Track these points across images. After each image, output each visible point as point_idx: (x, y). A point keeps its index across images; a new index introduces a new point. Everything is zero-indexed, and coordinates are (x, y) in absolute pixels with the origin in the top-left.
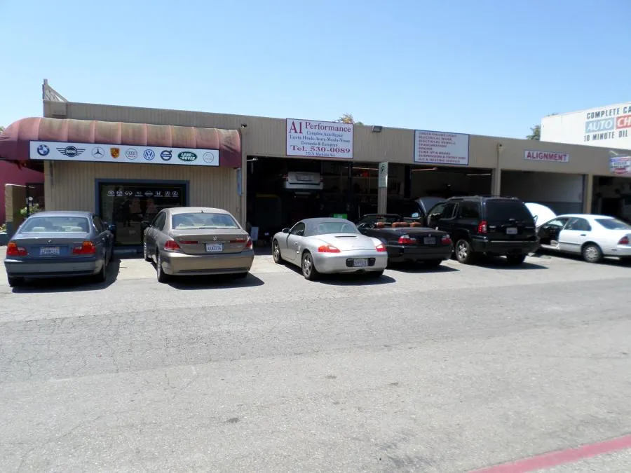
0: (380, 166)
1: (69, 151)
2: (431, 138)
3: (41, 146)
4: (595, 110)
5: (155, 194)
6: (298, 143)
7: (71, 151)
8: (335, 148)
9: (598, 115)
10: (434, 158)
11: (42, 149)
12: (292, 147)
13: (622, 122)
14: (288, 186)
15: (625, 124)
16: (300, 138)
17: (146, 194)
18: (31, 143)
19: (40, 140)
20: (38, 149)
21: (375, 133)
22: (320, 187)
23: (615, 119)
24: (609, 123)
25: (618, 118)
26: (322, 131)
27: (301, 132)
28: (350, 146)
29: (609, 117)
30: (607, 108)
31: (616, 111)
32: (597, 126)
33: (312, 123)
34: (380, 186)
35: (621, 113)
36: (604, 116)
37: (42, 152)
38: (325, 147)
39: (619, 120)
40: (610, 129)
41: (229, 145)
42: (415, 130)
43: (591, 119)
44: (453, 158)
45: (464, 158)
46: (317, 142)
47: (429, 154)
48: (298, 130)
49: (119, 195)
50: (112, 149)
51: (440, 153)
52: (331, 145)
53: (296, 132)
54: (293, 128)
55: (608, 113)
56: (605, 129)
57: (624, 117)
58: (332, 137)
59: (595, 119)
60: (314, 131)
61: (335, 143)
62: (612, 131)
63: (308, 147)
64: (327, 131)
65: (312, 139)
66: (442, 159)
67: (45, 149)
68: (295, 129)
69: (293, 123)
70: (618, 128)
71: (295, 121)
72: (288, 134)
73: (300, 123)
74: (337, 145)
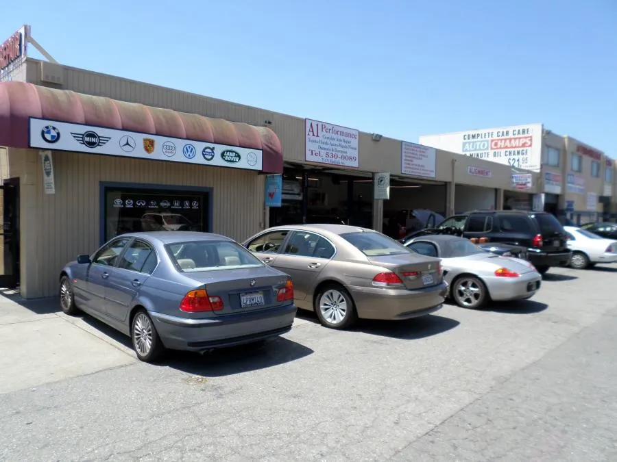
0: (377, 177)
1: (87, 139)
2: (412, 150)
3: (47, 127)
4: (472, 133)
5: (172, 204)
6: (315, 147)
7: (91, 140)
8: (345, 155)
9: (473, 136)
10: (414, 171)
11: (49, 132)
12: (311, 152)
13: (496, 144)
15: (499, 146)
16: (316, 142)
17: (162, 204)
18: (32, 120)
19: (44, 118)
20: (43, 133)
21: (375, 142)
22: (300, 198)
23: (490, 142)
24: (484, 145)
25: (492, 141)
26: (335, 136)
27: (317, 136)
28: (355, 154)
29: (484, 139)
30: (481, 132)
31: (490, 134)
32: (473, 147)
33: (327, 126)
34: (375, 197)
35: (495, 137)
36: (479, 138)
37: (48, 137)
38: (338, 153)
39: (494, 143)
40: (485, 149)
41: (270, 146)
42: (402, 142)
43: (467, 140)
44: (427, 171)
45: (433, 171)
46: (331, 147)
47: (411, 166)
48: (315, 133)
49: (128, 206)
50: (145, 140)
51: (418, 166)
52: (342, 152)
53: (314, 135)
54: (311, 130)
55: (483, 136)
56: (480, 149)
57: (498, 140)
58: (343, 144)
59: (471, 140)
60: (327, 135)
61: (345, 150)
62: (486, 151)
63: (323, 153)
64: (339, 136)
65: (327, 144)
66: (419, 171)
67: (54, 133)
68: (313, 131)
69: (311, 125)
70: (492, 149)
71: (313, 122)
72: (307, 137)
73: (317, 125)
74: (346, 152)
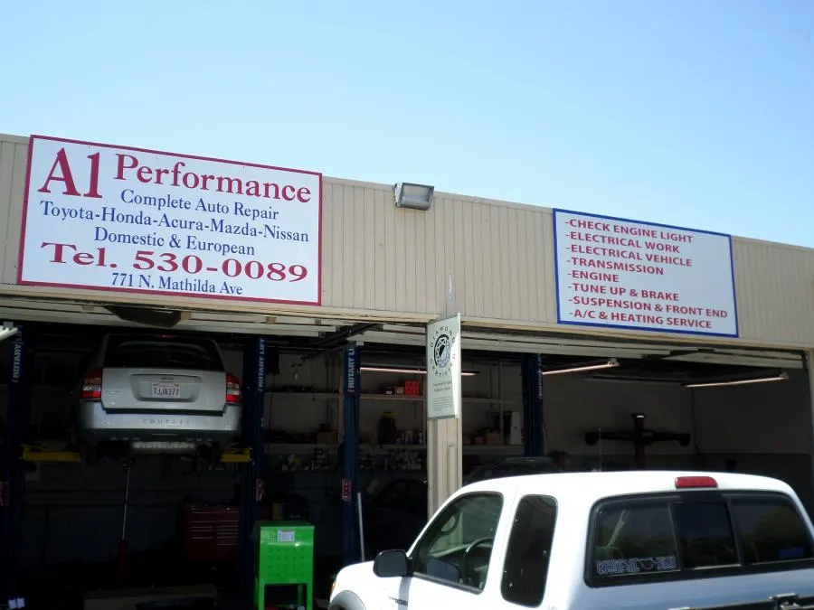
0: (432, 336)
2: (611, 240)
6: (80, 235)
8: (244, 262)
10: (628, 312)
12: (52, 250)
14: (102, 420)
21: (410, 213)
22: (228, 423)
26: (194, 195)
27: (93, 193)
28: (306, 255)
33: (144, 160)
34: (431, 413)
38: (202, 255)
42: (555, 210)
44: (692, 311)
45: (721, 314)
46: (165, 233)
47: (608, 296)
48: (82, 184)
51: (644, 294)
52: (224, 248)
53: (71, 190)
54: (59, 173)
58: (232, 219)
60: (151, 189)
63: (121, 255)
64: (211, 195)
65: (140, 220)
66: (653, 313)
68: (68, 178)
69: (62, 157)
71: (68, 148)
72: (35, 197)
73: (95, 159)
74: (251, 250)
